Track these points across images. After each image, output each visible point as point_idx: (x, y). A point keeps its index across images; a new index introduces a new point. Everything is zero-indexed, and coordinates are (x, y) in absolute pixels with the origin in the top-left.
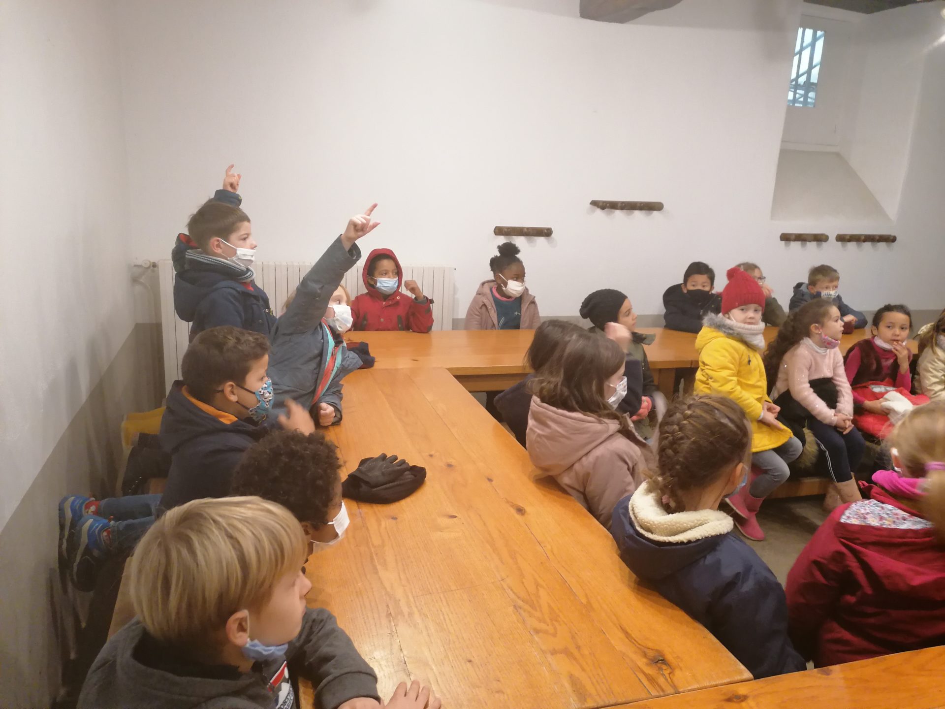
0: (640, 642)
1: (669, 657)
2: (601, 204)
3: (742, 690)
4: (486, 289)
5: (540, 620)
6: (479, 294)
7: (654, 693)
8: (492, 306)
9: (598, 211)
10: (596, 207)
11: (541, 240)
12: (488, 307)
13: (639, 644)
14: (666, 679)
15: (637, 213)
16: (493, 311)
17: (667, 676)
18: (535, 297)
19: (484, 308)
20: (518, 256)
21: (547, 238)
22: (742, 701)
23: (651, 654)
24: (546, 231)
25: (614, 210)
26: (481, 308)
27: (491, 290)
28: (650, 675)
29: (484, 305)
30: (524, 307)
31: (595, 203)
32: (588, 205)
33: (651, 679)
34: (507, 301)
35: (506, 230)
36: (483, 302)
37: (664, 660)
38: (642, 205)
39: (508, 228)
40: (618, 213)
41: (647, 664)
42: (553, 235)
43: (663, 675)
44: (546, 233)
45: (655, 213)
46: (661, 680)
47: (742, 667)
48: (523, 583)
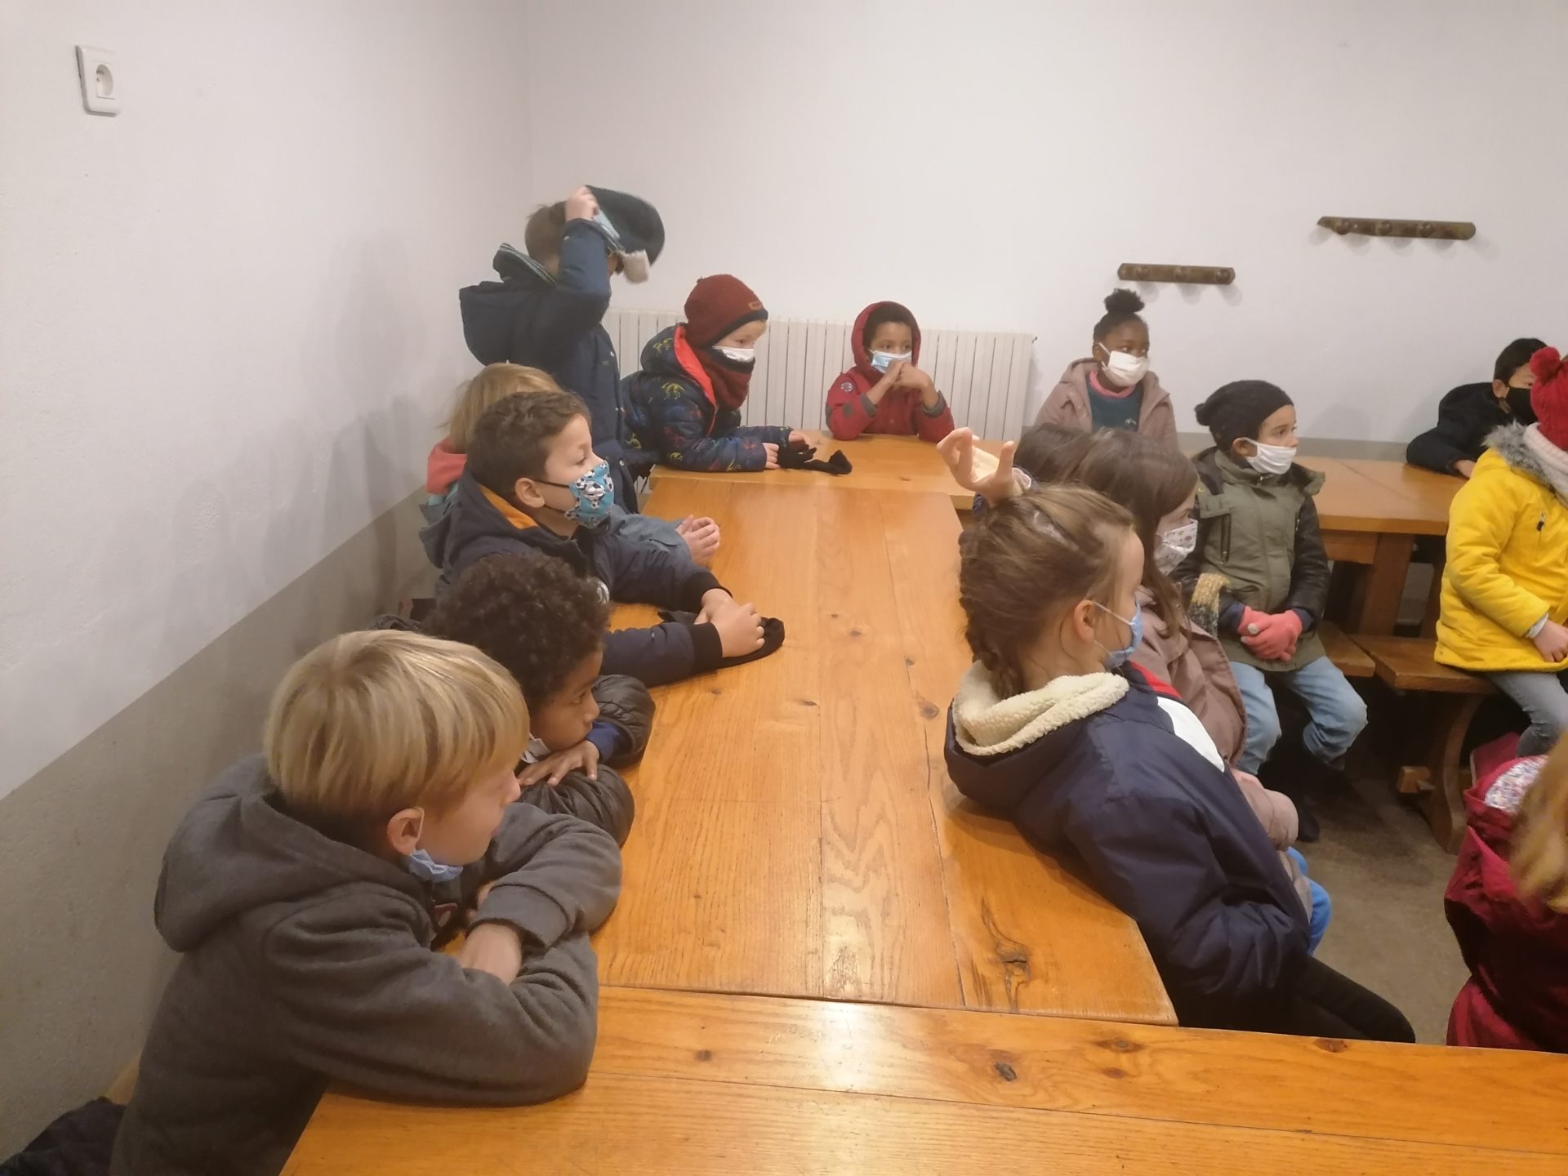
0: (1001, 928)
1: (1038, 959)
2: (1339, 224)
3: (1138, 1034)
4: (1079, 375)
5: (847, 865)
6: (1064, 382)
7: (971, 1002)
8: (1084, 405)
9: (1334, 239)
10: (1329, 231)
11: (1211, 291)
12: (1075, 405)
13: (998, 931)
14: (1008, 991)
15: (1418, 244)
16: (1085, 415)
17: (1014, 985)
18: (1168, 395)
19: (1068, 408)
20: (1138, 313)
21: (1223, 286)
22: (1126, 1051)
23: (1007, 948)
24: (1219, 273)
25: (1367, 237)
26: (1063, 407)
27: (1087, 377)
28: (983, 977)
29: (1069, 402)
30: (1147, 409)
31: (1327, 223)
32: (1313, 225)
33: (980, 983)
34: (1113, 397)
35: (1140, 270)
36: (1068, 397)
37: (1025, 962)
38: (1428, 227)
39: (1145, 267)
40: (1376, 242)
41: (990, 962)
42: (1236, 282)
43: (1007, 983)
44: (1222, 277)
45: (1458, 244)
46: (998, 989)
47: (1166, 1002)
48: (858, 810)
